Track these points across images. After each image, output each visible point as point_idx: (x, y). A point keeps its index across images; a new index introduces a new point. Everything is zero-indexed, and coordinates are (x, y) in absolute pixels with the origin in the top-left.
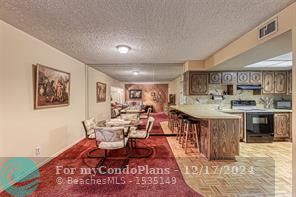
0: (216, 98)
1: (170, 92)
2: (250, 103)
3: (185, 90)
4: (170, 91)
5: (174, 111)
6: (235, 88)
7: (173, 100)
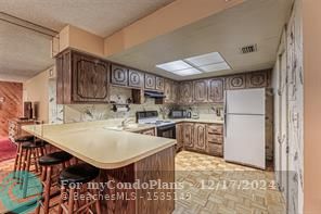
0: (119, 109)
1: (26, 98)
2: (154, 114)
3: (60, 93)
4: (27, 96)
5: (31, 139)
6: (142, 94)
7: (32, 113)
